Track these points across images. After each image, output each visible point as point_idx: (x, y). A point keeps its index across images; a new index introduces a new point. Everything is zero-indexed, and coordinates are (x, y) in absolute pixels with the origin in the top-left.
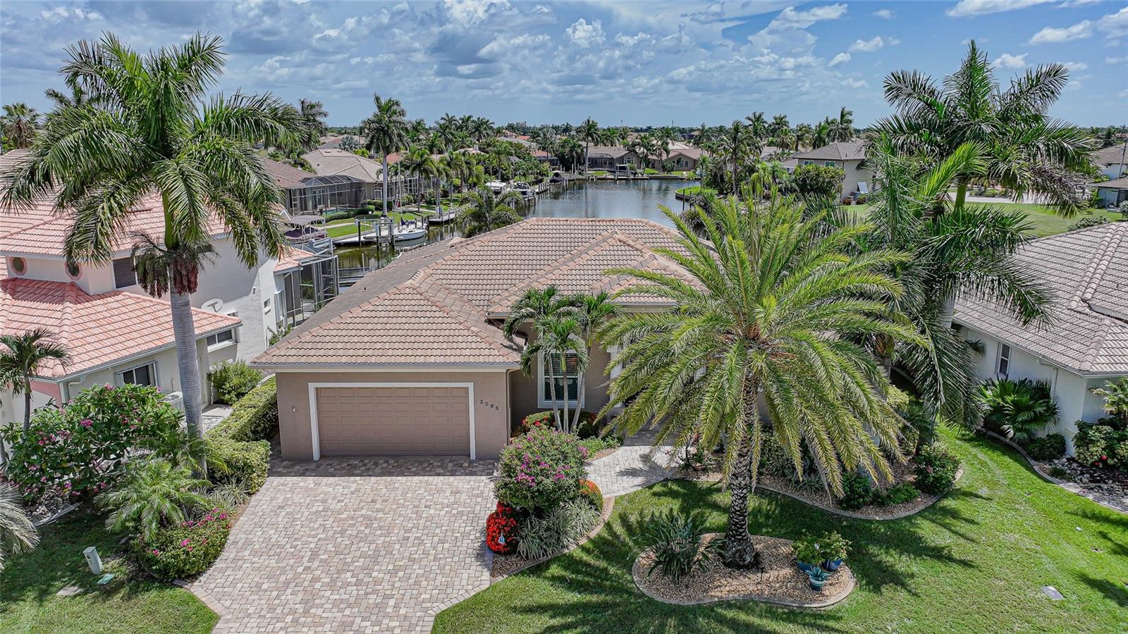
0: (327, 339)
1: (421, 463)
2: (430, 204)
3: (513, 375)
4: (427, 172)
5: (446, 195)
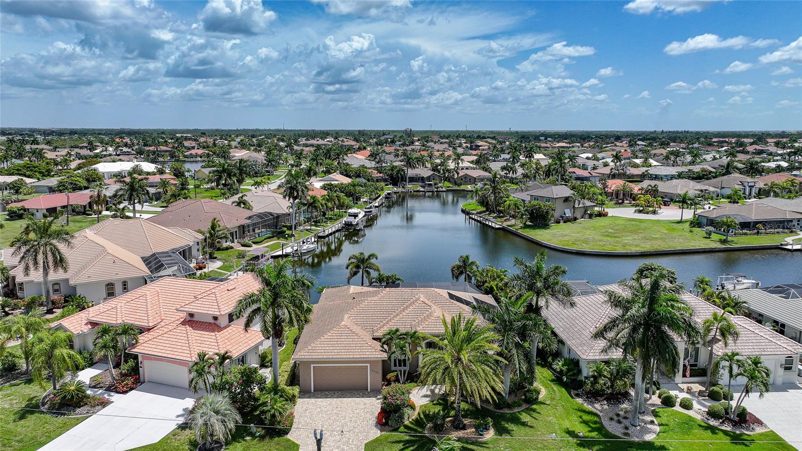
0: (317, 348)
1: (351, 393)
2: (316, 223)
3: (383, 361)
4: (316, 207)
5: (324, 214)
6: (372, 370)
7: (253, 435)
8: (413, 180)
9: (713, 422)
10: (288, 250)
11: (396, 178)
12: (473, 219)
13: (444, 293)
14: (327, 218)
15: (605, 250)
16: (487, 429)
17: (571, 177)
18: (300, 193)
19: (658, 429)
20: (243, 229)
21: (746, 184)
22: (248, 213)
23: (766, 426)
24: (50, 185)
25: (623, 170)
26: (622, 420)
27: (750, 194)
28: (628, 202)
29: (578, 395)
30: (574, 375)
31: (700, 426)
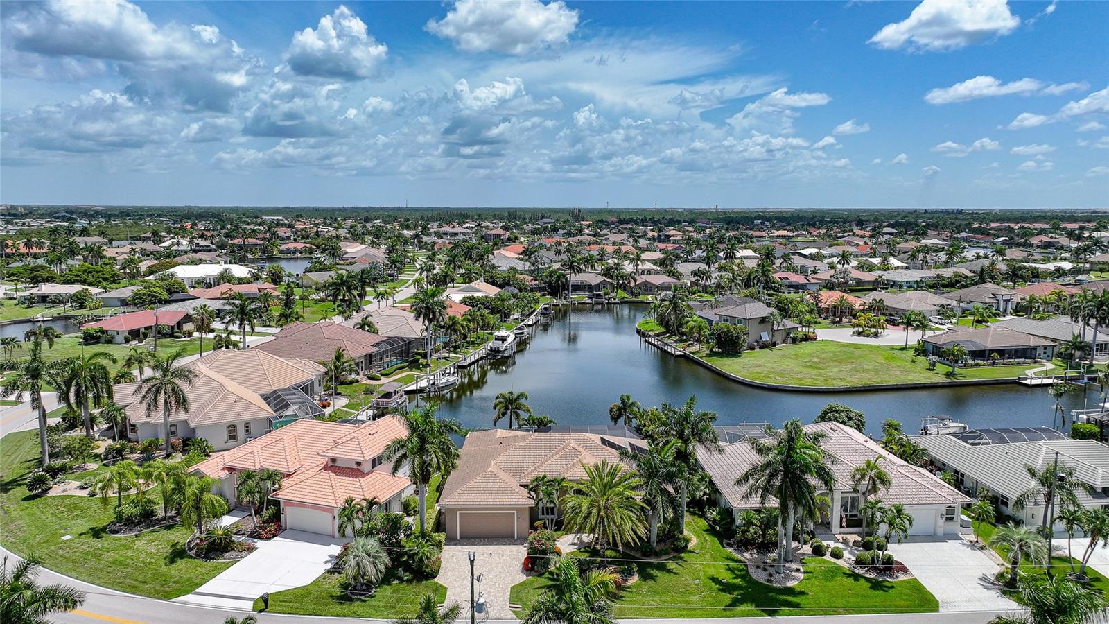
0: (464, 495)
1: (497, 541)
2: (456, 349)
3: (531, 509)
4: (455, 330)
5: (465, 337)
6: (518, 518)
7: (401, 580)
8: (577, 288)
9: (858, 571)
10: (423, 384)
11: (556, 286)
12: (649, 343)
13: (596, 438)
14: (468, 342)
15: (803, 385)
16: (631, 575)
17: (781, 285)
18: (438, 315)
19: (802, 576)
20: (369, 358)
21: (999, 297)
22: (375, 339)
23: (911, 574)
24: (123, 296)
25: (844, 278)
26: (768, 568)
27: (1006, 310)
28: (847, 320)
29: (729, 545)
30: (727, 523)
31: (845, 573)
